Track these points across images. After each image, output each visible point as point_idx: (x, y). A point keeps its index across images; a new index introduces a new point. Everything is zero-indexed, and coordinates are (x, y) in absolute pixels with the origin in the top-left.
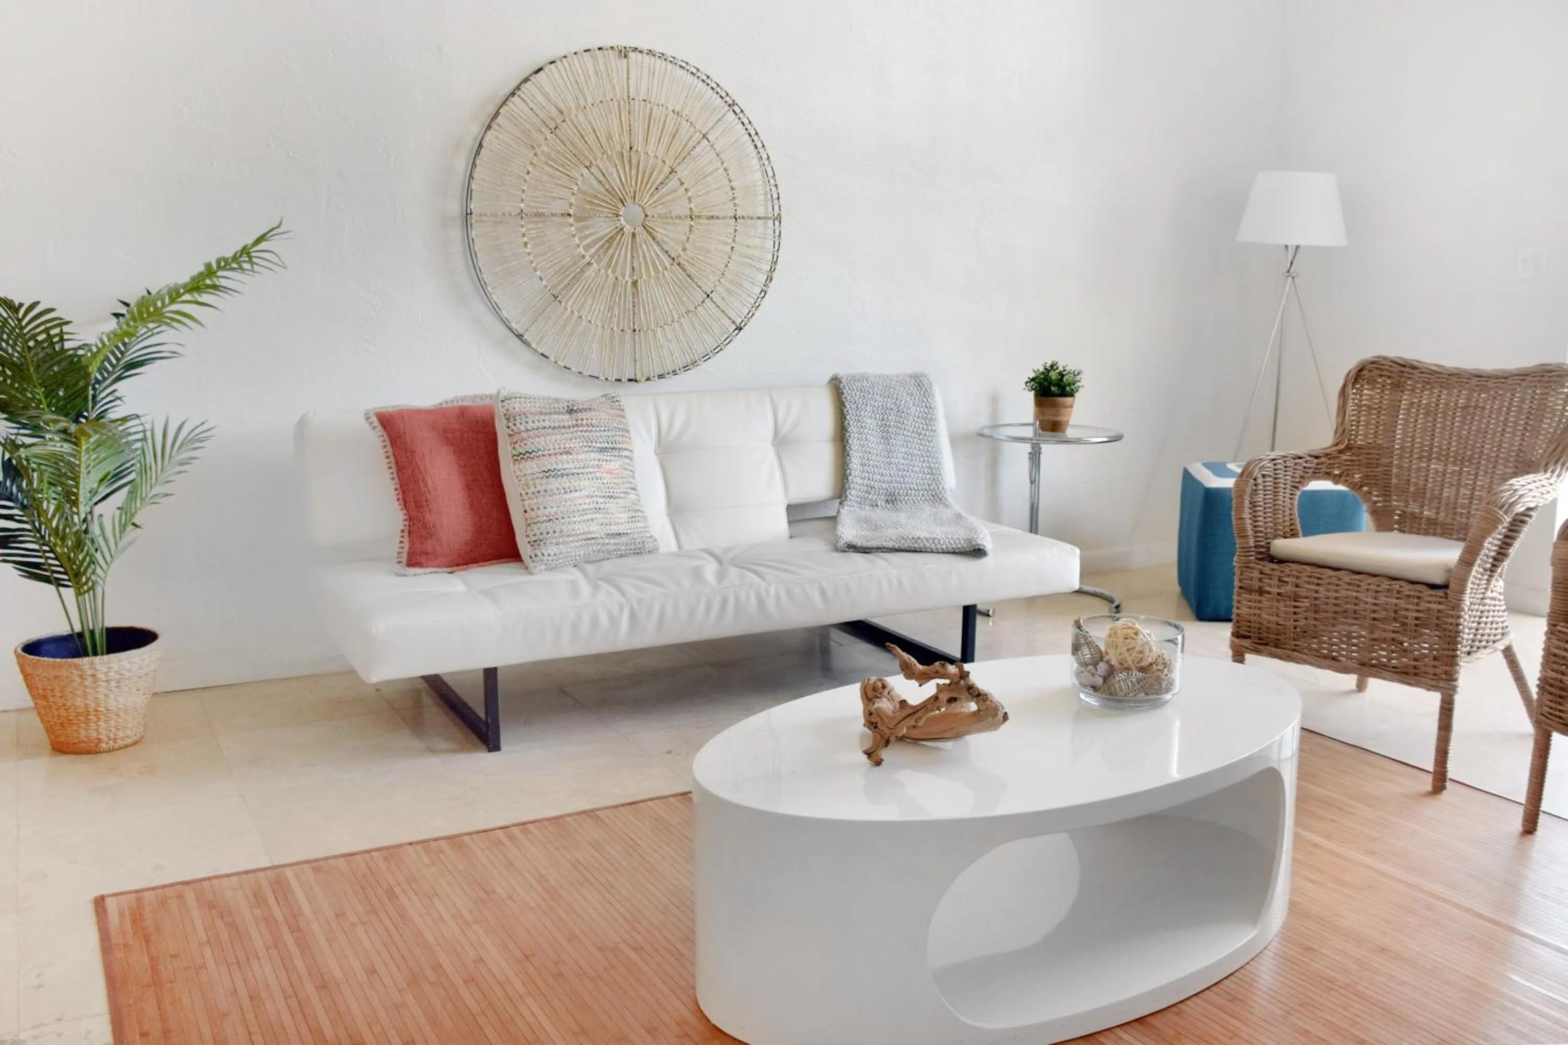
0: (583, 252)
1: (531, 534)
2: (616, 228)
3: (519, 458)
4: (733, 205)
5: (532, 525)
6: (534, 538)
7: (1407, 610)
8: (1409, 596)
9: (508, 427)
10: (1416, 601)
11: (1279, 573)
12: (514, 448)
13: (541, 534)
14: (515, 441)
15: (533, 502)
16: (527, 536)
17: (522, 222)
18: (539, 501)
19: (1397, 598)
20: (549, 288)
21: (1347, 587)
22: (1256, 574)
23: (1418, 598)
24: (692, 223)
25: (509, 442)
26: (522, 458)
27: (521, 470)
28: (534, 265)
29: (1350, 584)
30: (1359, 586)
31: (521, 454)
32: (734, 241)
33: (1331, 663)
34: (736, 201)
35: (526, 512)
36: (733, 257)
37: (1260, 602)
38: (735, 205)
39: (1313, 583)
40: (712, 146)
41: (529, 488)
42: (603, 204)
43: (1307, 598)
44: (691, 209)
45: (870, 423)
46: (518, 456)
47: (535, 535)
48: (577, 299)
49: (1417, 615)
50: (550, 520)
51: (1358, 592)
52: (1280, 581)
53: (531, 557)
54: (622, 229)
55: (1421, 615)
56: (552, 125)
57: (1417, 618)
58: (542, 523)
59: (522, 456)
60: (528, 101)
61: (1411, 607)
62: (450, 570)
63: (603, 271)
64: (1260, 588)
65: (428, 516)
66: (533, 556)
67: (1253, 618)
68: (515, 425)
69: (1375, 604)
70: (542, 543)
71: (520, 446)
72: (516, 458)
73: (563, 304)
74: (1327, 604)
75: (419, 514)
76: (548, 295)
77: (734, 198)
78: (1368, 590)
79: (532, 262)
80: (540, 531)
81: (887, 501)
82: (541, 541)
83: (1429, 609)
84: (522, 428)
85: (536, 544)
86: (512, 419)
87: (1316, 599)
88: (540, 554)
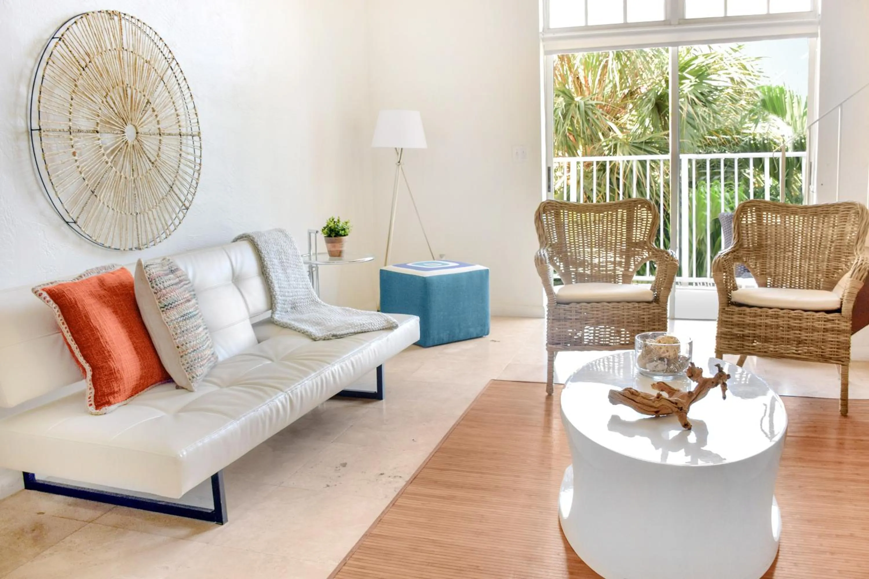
0: (107, 159)
1: (185, 362)
2: (123, 141)
3: (165, 309)
4: (178, 126)
5: (185, 356)
6: (188, 365)
7: (644, 315)
8: (644, 309)
9: (153, 287)
10: (648, 310)
11: (574, 309)
12: (160, 302)
13: (191, 361)
14: (159, 296)
15: (182, 339)
16: (183, 365)
17: (71, 137)
18: (185, 338)
19: (639, 310)
20: (89, 186)
21: (612, 309)
22: (562, 311)
23: (648, 308)
24: (161, 138)
25: (155, 298)
26: (167, 309)
27: (168, 318)
28: (80, 169)
29: (613, 308)
30: (618, 308)
31: (165, 306)
32: (181, 150)
33: (607, 347)
34: (180, 123)
35: (178, 347)
36: (182, 160)
37: (565, 325)
38: (180, 126)
39: (595, 310)
40: (166, 86)
41: (177, 330)
42: (116, 124)
43: (593, 318)
44: (159, 129)
45: (276, 261)
46: (163, 308)
47: (188, 363)
48: (105, 192)
49: (649, 316)
50: (194, 350)
51: (618, 311)
52: (576, 312)
53: (190, 380)
54: (126, 142)
55: (651, 316)
56: (83, 64)
57: (649, 318)
58: (190, 353)
59: (166, 307)
60: (69, 46)
61: (645, 313)
62: (125, 402)
63: (118, 172)
64: (565, 318)
65: (112, 364)
66: (191, 378)
67: (562, 334)
68: (157, 285)
69: (628, 315)
70: (192, 368)
71: (163, 300)
72: (162, 309)
73: (98, 197)
74: (603, 319)
75: (104, 364)
76: (89, 191)
77: (179, 122)
78: (623, 309)
79: (78, 167)
80: (190, 360)
81: (292, 308)
82: (192, 366)
83: (654, 313)
84: (162, 287)
85: (189, 369)
86: (153, 281)
87: (597, 318)
88: (195, 376)
